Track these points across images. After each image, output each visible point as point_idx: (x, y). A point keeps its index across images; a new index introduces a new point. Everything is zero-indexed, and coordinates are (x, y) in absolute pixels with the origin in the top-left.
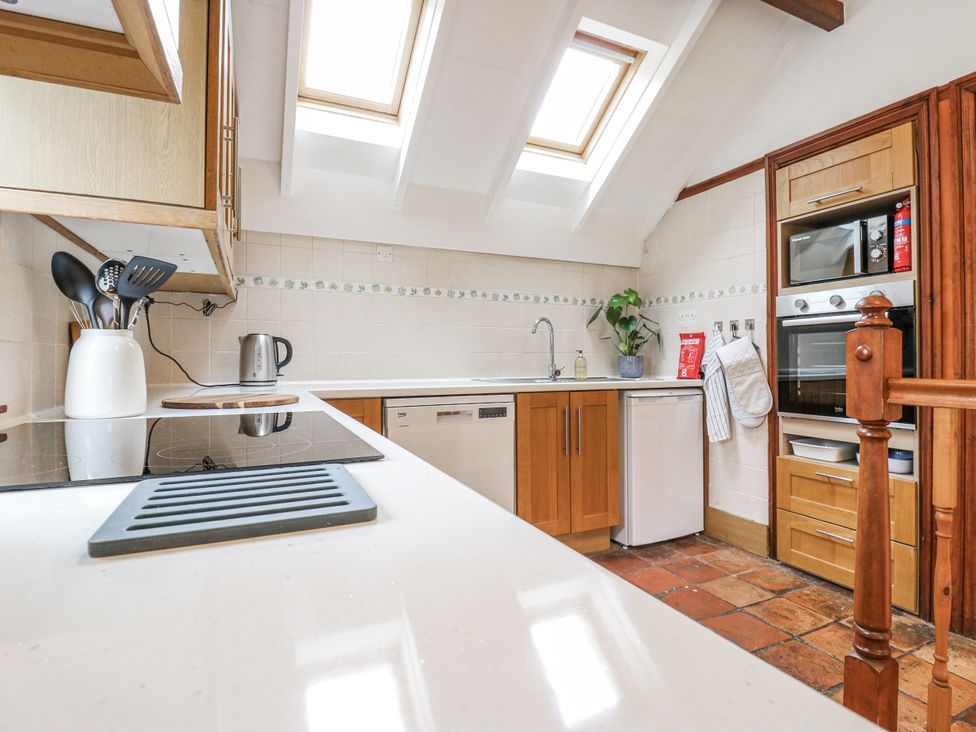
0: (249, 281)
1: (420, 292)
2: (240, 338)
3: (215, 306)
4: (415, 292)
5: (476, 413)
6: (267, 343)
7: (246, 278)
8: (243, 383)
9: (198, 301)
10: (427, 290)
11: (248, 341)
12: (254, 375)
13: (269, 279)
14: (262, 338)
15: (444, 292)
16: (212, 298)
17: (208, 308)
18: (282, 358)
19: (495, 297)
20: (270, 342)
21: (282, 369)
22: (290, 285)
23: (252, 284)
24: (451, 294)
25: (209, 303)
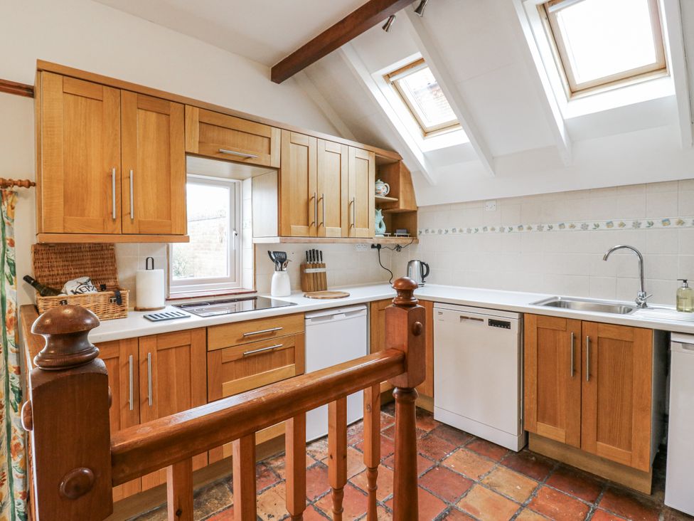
0: (424, 233)
1: (515, 229)
3: (401, 247)
4: (511, 229)
5: (486, 322)
7: (422, 230)
10: (520, 227)
11: (410, 264)
15: (535, 227)
17: (398, 248)
19: (585, 227)
22: (440, 232)
24: (540, 228)
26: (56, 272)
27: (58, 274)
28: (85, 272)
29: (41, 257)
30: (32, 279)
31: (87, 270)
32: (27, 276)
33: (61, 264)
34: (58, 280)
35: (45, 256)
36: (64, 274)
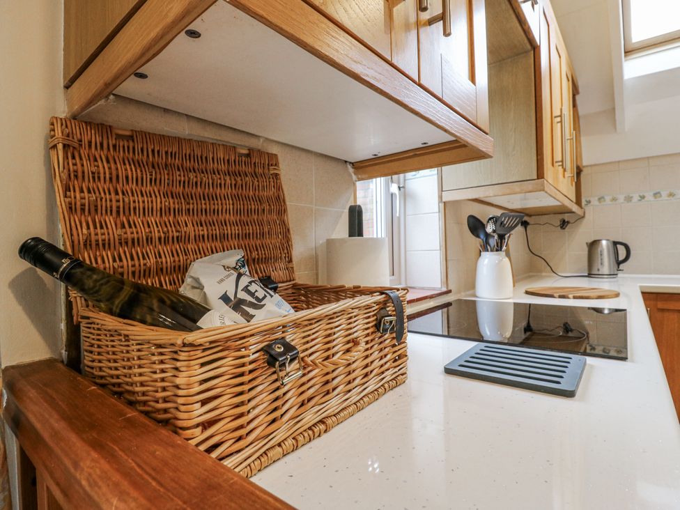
0: (595, 201)
2: (587, 243)
3: (568, 222)
6: (608, 246)
7: (592, 199)
8: (590, 275)
9: (556, 220)
11: (593, 245)
12: (598, 270)
13: (610, 197)
14: (604, 243)
16: (566, 217)
17: (564, 224)
18: (621, 257)
20: (611, 245)
21: (621, 266)
22: (629, 199)
23: (597, 203)
25: (564, 221)
26: (144, 232)
27: (149, 240)
28: (224, 237)
29: (88, 167)
30: (64, 255)
31: (228, 230)
32: (37, 240)
33: (158, 203)
34: (152, 262)
35: (103, 167)
36: (166, 241)
